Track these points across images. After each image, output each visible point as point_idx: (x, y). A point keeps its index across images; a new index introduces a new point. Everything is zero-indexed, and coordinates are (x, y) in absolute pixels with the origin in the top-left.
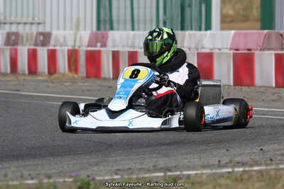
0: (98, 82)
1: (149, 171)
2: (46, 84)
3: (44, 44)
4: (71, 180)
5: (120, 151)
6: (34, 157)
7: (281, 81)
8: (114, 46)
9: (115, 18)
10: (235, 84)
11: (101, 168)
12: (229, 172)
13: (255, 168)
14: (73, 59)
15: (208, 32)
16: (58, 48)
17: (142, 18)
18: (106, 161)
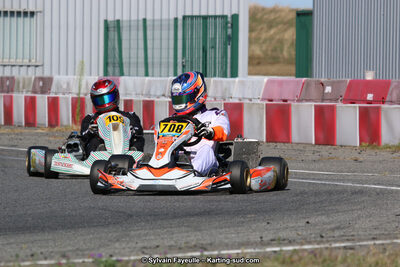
1: (180, 249)
2: (47, 138)
3: (43, 92)
4: (91, 260)
5: (143, 223)
6: (43, 230)
7: (322, 136)
8: (126, 94)
9: (125, 60)
10: (268, 141)
11: (124, 245)
12: (275, 252)
13: (306, 247)
14: (78, 110)
15: (237, 79)
16: (60, 96)
17: (156, 60)
18: (128, 235)
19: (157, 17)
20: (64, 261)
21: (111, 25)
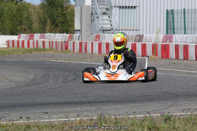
0: (168, 60)
3: (139, 42)
4: (160, 115)
5: (183, 99)
6: (139, 101)
8: (176, 42)
9: (175, 27)
11: (175, 108)
14: (155, 49)
16: (147, 43)
17: (189, 27)
18: (176, 104)
19: (190, 8)
20: (148, 115)
21: (169, 12)
